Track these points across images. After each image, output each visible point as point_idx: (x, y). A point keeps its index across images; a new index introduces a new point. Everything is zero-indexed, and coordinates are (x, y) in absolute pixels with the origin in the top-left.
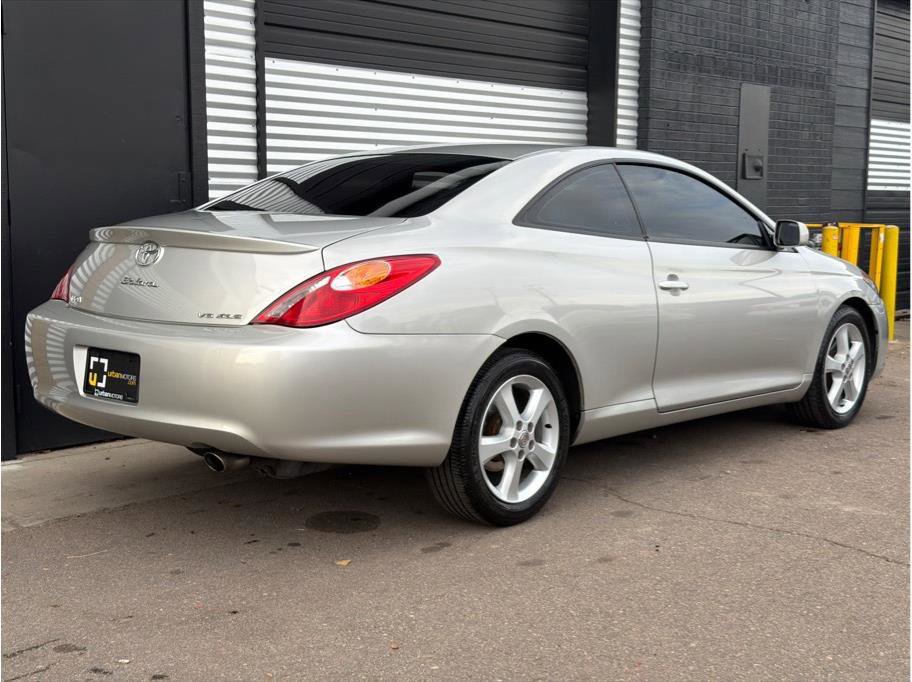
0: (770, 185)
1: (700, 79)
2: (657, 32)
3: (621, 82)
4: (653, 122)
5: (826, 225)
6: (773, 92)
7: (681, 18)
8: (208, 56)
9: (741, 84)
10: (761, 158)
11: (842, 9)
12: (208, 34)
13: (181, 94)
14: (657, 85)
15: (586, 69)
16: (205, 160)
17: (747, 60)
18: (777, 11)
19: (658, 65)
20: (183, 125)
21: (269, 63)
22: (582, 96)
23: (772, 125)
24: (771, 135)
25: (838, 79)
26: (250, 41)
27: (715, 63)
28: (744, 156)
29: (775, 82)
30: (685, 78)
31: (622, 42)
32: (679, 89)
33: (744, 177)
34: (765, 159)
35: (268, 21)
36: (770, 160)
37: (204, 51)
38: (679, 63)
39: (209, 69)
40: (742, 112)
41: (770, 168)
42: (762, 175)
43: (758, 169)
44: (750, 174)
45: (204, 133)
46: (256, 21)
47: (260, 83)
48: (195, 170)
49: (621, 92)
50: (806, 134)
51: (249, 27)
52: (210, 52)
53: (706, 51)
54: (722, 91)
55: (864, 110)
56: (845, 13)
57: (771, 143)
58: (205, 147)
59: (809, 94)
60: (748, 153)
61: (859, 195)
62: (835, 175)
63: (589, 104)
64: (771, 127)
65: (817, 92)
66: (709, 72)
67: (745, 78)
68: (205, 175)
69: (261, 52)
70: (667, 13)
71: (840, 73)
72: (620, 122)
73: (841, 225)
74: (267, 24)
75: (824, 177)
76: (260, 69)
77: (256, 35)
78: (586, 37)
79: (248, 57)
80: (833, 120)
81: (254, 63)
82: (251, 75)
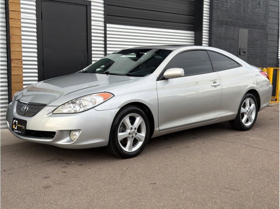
0: (248, 57)
1: (227, 28)
2: (214, 15)
3: (204, 28)
4: (213, 40)
5: (263, 68)
6: (249, 31)
7: (221, 11)
8: (92, 24)
9: (239, 29)
10: (245, 49)
11: (270, 7)
12: (92, 18)
13: (85, 34)
14: (214, 29)
15: (194, 25)
16: (91, 50)
17: (241, 22)
18: (250, 8)
19: (214, 24)
20: (86, 41)
21: (108, 25)
22: (193, 33)
23: (249, 40)
24: (248, 43)
25: (269, 27)
26: (103, 20)
27: (231, 23)
28: (240, 48)
29: (250, 28)
30: (222, 27)
31: (204, 17)
32: (221, 30)
33: (240, 55)
34: (247, 50)
35: (108, 14)
36: (248, 50)
37: (91, 22)
38: (221, 23)
39: (92, 27)
40: (239, 36)
41: (248, 52)
42: (245, 54)
43: (244, 52)
44: (242, 54)
45: (91, 43)
46: (104, 15)
47: (105, 30)
48: (89, 53)
49: (204, 31)
50: (259, 42)
51: (103, 16)
52: (93, 23)
53: (229, 19)
54: (234, 31)
55: (277, 35)
56: (271, 8)
57: (248, 45)
58: (91, 47)
59: (260, 31)
60: (241, 48)
61: (276, 60)
62: (268, 54)
63: (195, 34)
64: (248, 41)
65: (262, 31)
66: (230, 25)
67: (240, 27)
68: (91, 54)
69: (106, 22)
70: (217, 9)
71: (270, 25)
72: (203, 39)
73: (268, 68)
74: (107, 15)
75: (265, 55)
76: (105, 27)
77: (105, 18)
78: (194, 16)
79: (102, 24)
80: (267, 38)
81: (104, 25)
82: (103, 28)
